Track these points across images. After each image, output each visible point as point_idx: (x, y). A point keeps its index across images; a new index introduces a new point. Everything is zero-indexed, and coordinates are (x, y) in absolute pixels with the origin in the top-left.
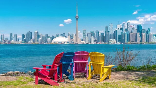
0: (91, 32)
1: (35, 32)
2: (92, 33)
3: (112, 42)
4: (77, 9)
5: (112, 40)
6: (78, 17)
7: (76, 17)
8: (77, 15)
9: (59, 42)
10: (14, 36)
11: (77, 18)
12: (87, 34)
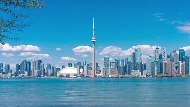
0: (116, 60)
1: (32, 61)
2: (117, 62)
3: (134, 75)
4: (94, 28)
5: (134, 72)
6: (95, 39)
7: (92, 39)
8: (94, 37)
9: (66, 75)
10: (6, 66)
11: (94, 41)
12: (110, 63)
